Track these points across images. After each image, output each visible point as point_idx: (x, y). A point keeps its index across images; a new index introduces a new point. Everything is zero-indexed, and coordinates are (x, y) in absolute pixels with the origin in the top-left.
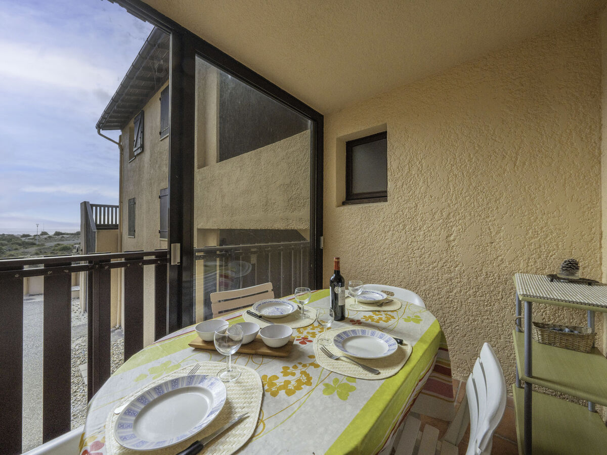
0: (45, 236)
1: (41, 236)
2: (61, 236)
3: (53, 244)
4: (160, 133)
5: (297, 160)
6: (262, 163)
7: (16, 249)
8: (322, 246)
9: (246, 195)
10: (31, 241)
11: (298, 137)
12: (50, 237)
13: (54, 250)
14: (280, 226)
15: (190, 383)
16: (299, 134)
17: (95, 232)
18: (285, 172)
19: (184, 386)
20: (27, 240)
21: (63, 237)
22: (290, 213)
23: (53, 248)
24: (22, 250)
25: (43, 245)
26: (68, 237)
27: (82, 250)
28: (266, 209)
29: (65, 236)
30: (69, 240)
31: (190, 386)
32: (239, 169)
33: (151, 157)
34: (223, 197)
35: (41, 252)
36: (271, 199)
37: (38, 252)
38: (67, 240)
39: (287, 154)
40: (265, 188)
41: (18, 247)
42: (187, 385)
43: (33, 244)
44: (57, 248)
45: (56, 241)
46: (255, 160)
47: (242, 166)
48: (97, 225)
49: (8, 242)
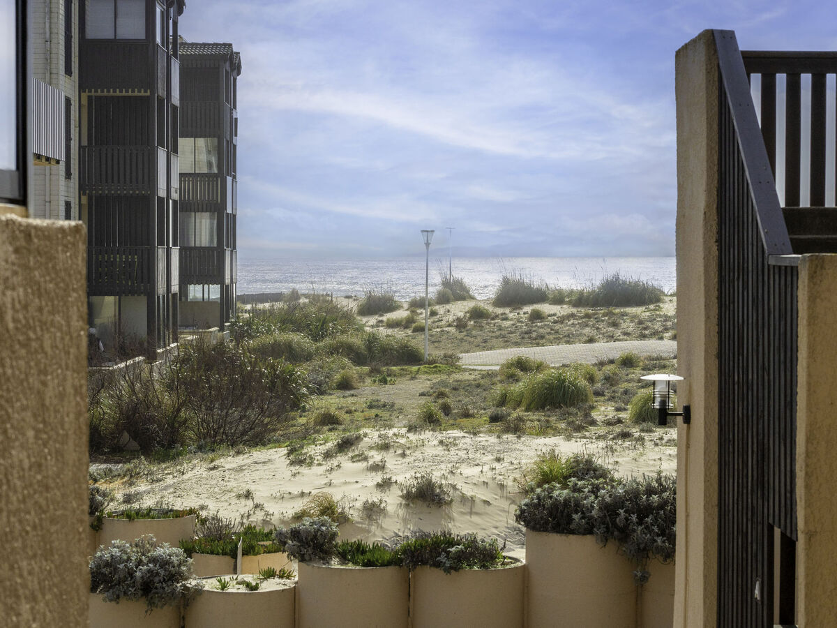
0: (459, 309)
1: (441, 309)
2: (528, 309)
3: (493, 359)
7: (345, 385)
10: (399, 334)
12: (477, 314)
13: (503, 401)
17: (792, 271)
20: (383, 332)
21: (537, 316)
23: (498, 389)
24: (368, 390)
25: (451, 361)
26: (562, 320)
27: (687, 415)
29: (546, 308)
30: (569, 339)
35: (446, 409)
37: (435, 408)
38: (557, 341)
41: (354, 371)
43: (409, 357)
44: (517, 388)
45: (507, 343)
48: (793, 216)
49: (316, 338)
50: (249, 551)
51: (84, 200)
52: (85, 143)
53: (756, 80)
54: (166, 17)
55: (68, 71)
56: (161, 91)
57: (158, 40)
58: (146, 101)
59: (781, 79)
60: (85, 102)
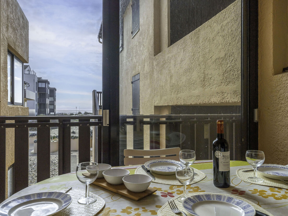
4: (132, 33)
5: (231, 31)
6: (201, 42)
8: (256, 119)
9: (188, 73)
11: (232, 7)
14: (215, 100)
15: (58, 197)
16: (233, 3)
18: (221, 46)
19: (54, 198)
22: (225, 86)
28: (204, 84)
31: (57, 199)
32: (182, 50)
33: (127, 52)
34: (171, 77)
36: (207, 74)
39: (221, 27)
40: (203, 65)
42: (56, 197)
46: (195, 39)
47: (185, 47)
50: (53, 138)
51: (38, 104)
52: (38, 98)
53: (97, 94)
54: (47, 85)
55: (36, 90)
56: (47, 92)
57: (47, 87)
58: (45, 94)
59: (99, 94)
60: (38, 93)
